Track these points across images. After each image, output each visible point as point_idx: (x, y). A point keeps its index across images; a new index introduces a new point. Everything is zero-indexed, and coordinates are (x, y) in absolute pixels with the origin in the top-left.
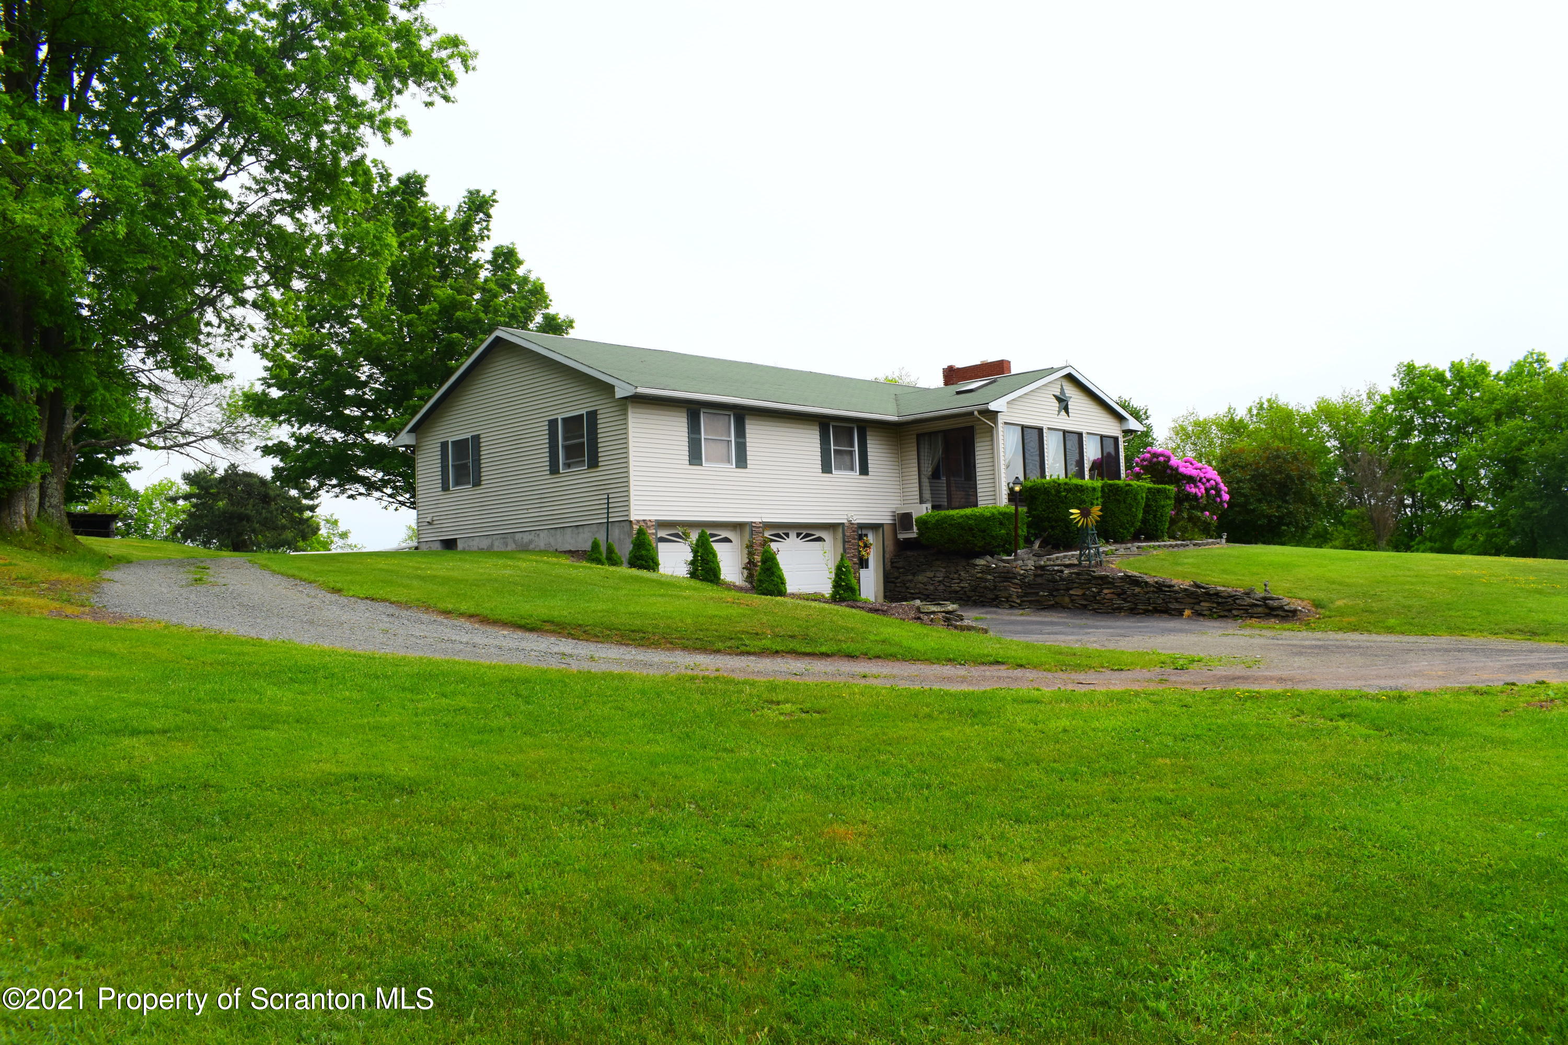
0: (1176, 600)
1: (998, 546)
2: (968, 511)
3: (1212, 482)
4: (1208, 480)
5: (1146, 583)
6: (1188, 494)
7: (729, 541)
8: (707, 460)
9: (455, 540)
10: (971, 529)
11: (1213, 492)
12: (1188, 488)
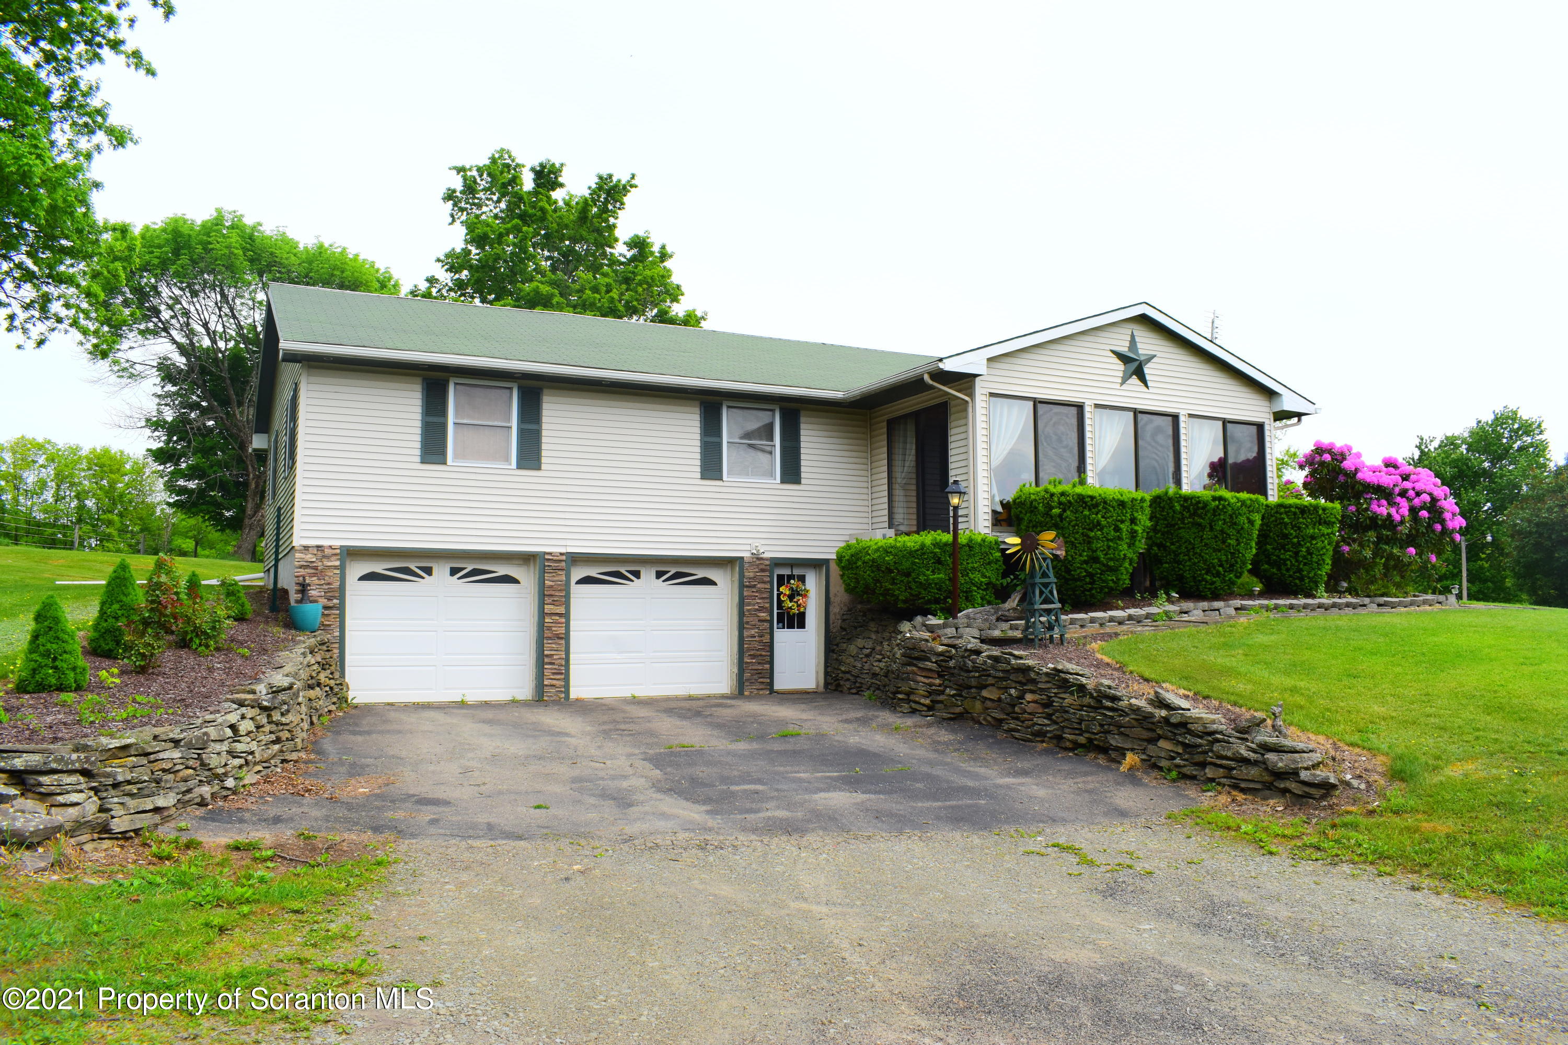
0: (1119, 728)
1: (937, 601)
3: (1426, 498)
4: (1418, 494)
5: (1082, 687)
6: (1374, 519)
7: (515, 581)
8: (456, 456)
11: (1424, 514)
12: (1374, 507)
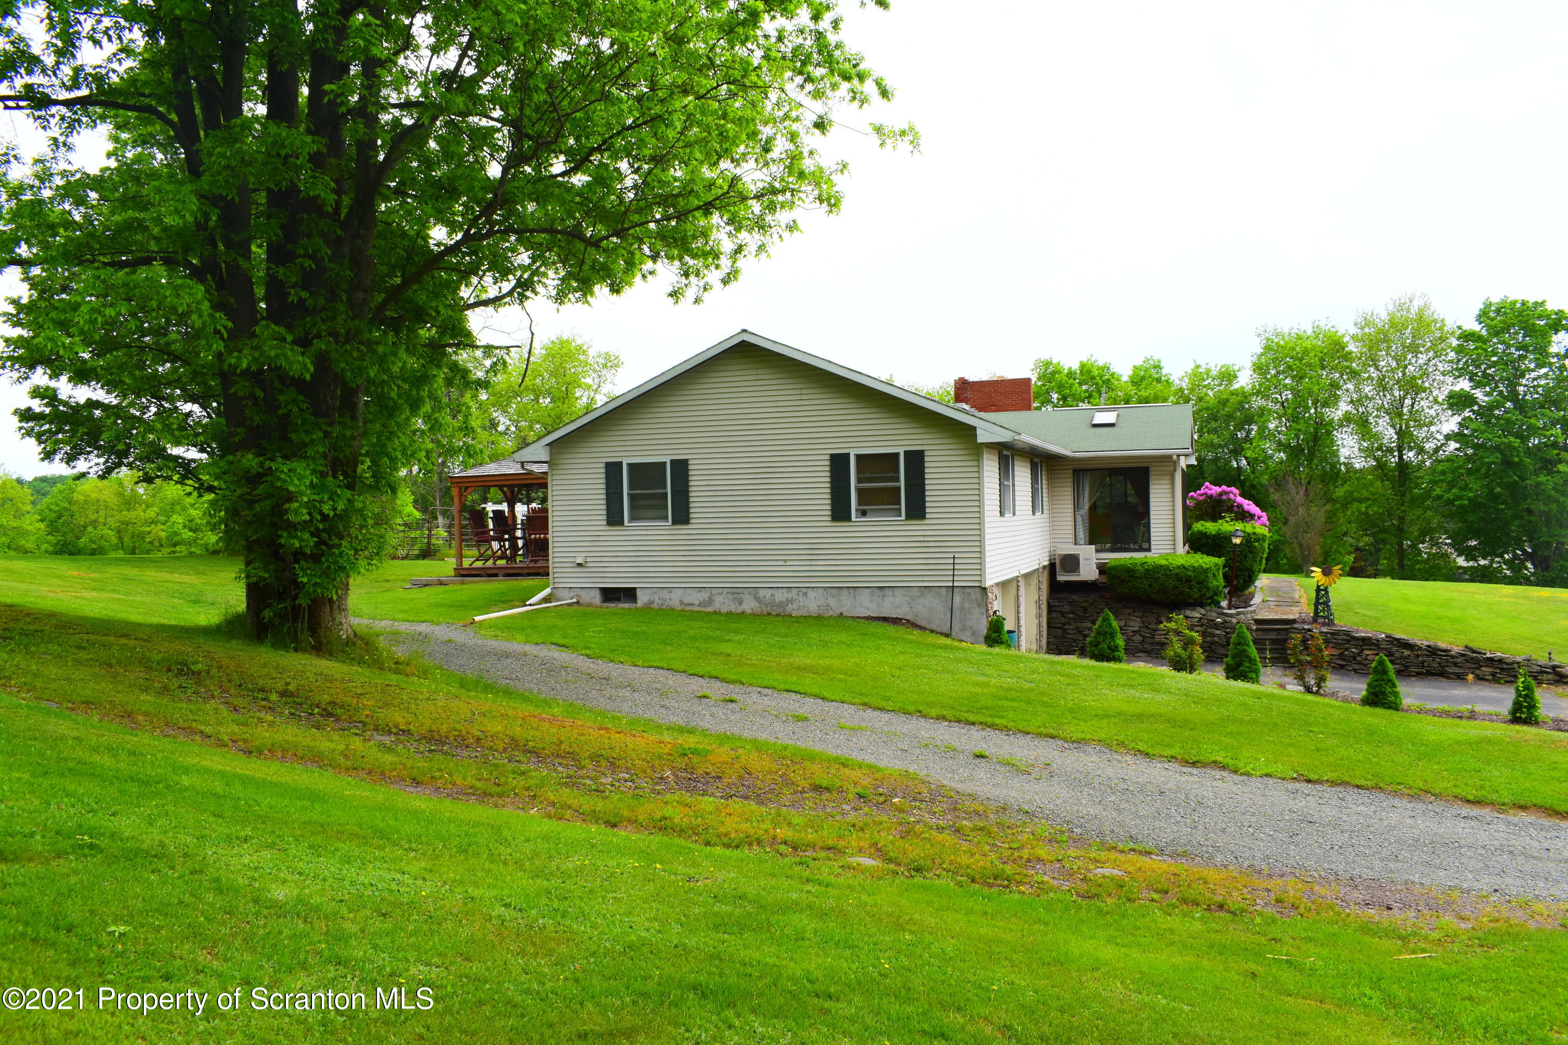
0: (1455, 664)
2: (1139, 556)
9: (635, 589)
10: (1188, 580)
